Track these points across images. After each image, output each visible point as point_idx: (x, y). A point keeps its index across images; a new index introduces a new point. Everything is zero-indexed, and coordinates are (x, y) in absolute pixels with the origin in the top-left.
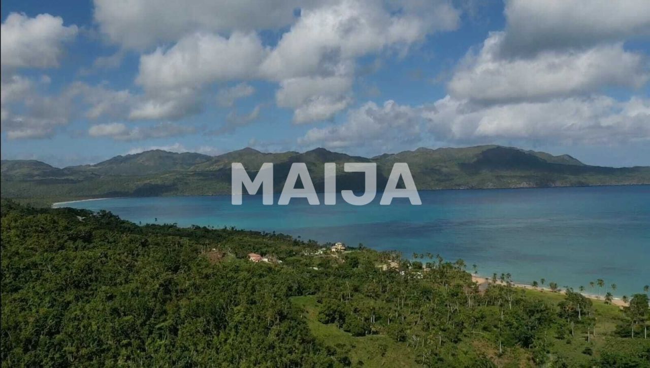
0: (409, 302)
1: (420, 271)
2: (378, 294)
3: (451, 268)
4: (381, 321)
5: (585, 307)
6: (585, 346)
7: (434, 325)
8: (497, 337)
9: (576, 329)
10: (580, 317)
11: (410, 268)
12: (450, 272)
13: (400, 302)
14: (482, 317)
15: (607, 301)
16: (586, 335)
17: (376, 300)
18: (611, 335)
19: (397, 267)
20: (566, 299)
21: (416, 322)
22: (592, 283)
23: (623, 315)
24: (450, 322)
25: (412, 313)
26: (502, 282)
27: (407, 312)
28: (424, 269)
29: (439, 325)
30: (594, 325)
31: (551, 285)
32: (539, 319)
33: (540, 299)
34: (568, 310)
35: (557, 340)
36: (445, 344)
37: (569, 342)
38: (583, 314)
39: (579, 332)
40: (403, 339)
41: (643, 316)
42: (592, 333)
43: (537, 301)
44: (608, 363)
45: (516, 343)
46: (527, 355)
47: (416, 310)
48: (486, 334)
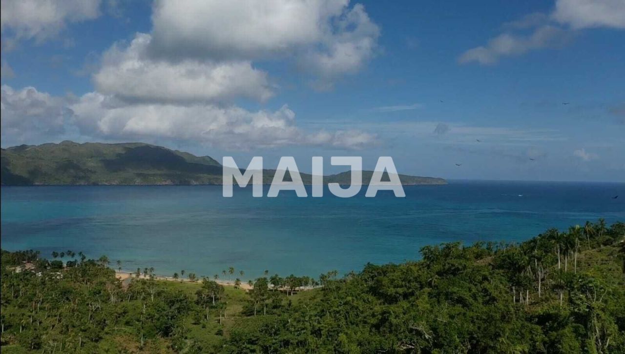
0: (47, 306)
1: (60, 270)
2: (9, 300)
3: (94, 265)
4: (12, 330)
5: (218, 293)
6: (218, 328)
7: (74, 327)
8: (138, 330)
9: (210, 313)
10: (214, 302)
11: (48, 268)
12: (92, 270)
13: (35, 305)
14: (125, 312)
15: (236, 286)
16: (218, 318)
17: (6, 306)
18: (239, 316)
19: (33, 268)
20: (203, 287)
21: (53, 326)
22: (224, 271)
23: (248, 297)
24: (91, 322)
25: (49, 316)
26: (145, 276)
27: (42, 316)
28: (64, 268)
29: (79, 326)
30: (225, 308)
31: (190, 276)
32: (178, 309)
33: (180, 290)
34: (204, 298)
35: (194, 326)
36: (85, 344)
37: (204, 327)
38: (217, 299)
39: (213, 316)
40: (38, 346)
41: (263, 296)
42: (223, 316)
43: (177, 292)
44: (236, 340)
45: (157, 334)
46: (167, 344)
47: (55, 312)
48: (127, 329)
